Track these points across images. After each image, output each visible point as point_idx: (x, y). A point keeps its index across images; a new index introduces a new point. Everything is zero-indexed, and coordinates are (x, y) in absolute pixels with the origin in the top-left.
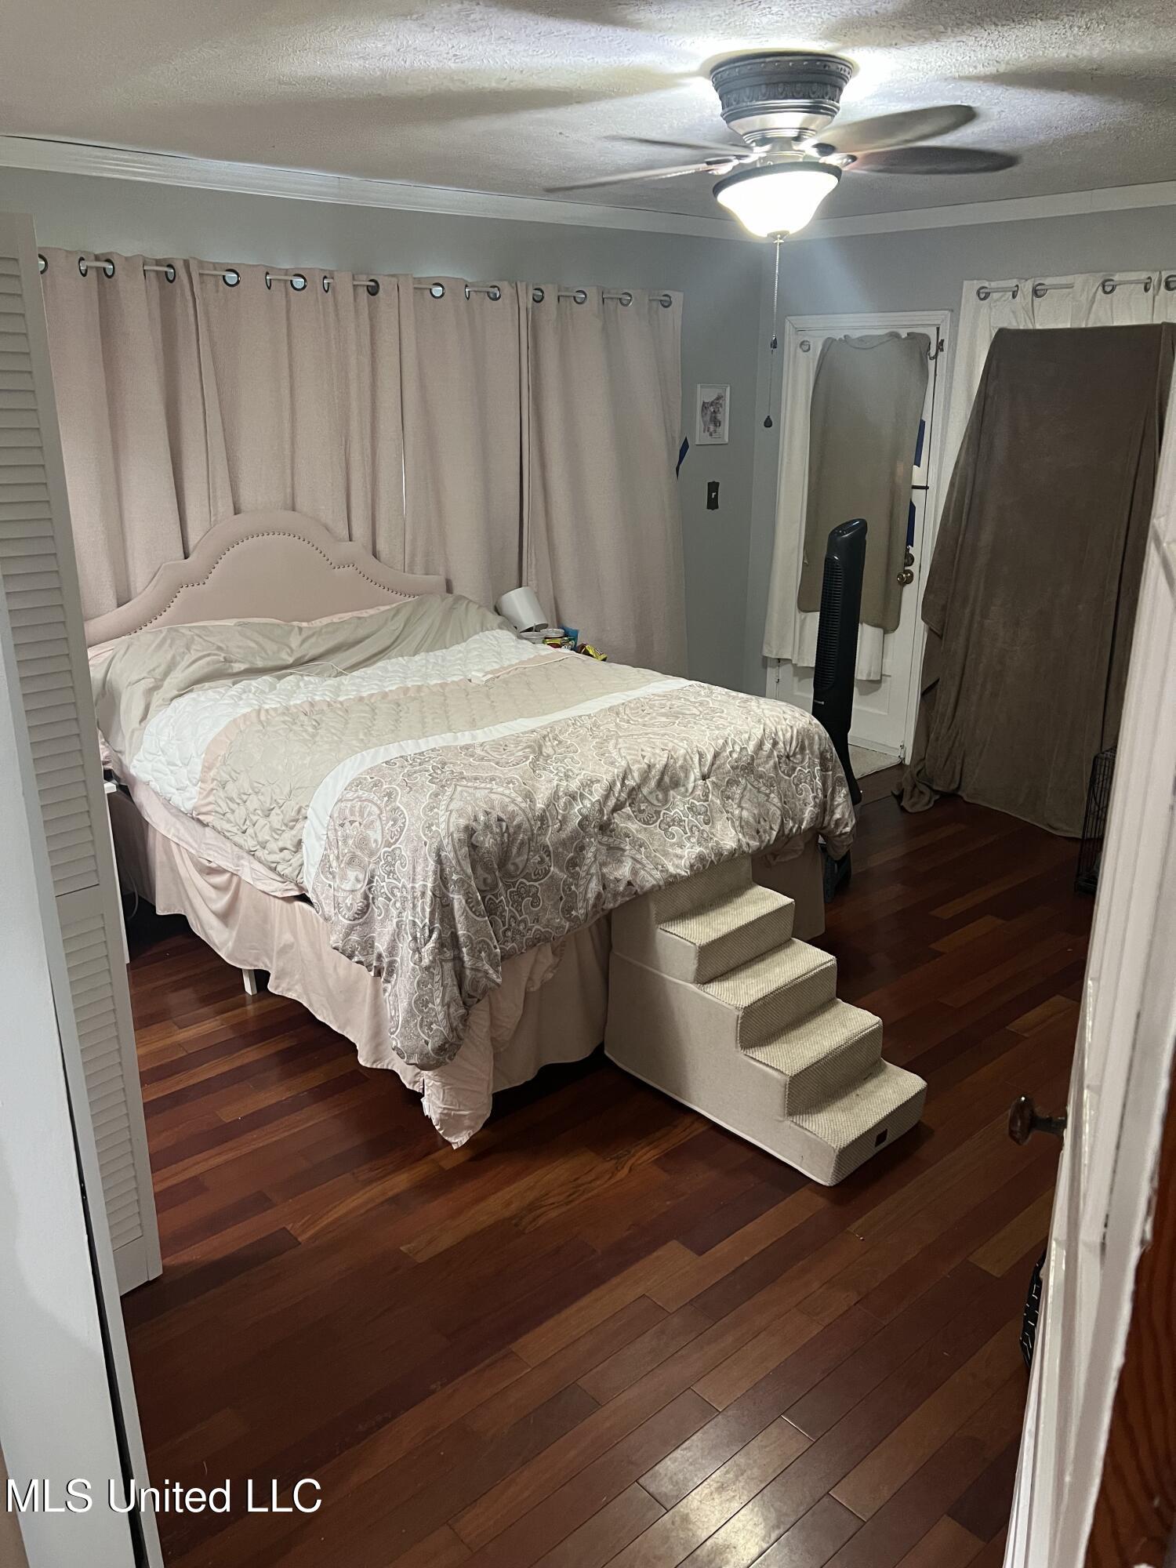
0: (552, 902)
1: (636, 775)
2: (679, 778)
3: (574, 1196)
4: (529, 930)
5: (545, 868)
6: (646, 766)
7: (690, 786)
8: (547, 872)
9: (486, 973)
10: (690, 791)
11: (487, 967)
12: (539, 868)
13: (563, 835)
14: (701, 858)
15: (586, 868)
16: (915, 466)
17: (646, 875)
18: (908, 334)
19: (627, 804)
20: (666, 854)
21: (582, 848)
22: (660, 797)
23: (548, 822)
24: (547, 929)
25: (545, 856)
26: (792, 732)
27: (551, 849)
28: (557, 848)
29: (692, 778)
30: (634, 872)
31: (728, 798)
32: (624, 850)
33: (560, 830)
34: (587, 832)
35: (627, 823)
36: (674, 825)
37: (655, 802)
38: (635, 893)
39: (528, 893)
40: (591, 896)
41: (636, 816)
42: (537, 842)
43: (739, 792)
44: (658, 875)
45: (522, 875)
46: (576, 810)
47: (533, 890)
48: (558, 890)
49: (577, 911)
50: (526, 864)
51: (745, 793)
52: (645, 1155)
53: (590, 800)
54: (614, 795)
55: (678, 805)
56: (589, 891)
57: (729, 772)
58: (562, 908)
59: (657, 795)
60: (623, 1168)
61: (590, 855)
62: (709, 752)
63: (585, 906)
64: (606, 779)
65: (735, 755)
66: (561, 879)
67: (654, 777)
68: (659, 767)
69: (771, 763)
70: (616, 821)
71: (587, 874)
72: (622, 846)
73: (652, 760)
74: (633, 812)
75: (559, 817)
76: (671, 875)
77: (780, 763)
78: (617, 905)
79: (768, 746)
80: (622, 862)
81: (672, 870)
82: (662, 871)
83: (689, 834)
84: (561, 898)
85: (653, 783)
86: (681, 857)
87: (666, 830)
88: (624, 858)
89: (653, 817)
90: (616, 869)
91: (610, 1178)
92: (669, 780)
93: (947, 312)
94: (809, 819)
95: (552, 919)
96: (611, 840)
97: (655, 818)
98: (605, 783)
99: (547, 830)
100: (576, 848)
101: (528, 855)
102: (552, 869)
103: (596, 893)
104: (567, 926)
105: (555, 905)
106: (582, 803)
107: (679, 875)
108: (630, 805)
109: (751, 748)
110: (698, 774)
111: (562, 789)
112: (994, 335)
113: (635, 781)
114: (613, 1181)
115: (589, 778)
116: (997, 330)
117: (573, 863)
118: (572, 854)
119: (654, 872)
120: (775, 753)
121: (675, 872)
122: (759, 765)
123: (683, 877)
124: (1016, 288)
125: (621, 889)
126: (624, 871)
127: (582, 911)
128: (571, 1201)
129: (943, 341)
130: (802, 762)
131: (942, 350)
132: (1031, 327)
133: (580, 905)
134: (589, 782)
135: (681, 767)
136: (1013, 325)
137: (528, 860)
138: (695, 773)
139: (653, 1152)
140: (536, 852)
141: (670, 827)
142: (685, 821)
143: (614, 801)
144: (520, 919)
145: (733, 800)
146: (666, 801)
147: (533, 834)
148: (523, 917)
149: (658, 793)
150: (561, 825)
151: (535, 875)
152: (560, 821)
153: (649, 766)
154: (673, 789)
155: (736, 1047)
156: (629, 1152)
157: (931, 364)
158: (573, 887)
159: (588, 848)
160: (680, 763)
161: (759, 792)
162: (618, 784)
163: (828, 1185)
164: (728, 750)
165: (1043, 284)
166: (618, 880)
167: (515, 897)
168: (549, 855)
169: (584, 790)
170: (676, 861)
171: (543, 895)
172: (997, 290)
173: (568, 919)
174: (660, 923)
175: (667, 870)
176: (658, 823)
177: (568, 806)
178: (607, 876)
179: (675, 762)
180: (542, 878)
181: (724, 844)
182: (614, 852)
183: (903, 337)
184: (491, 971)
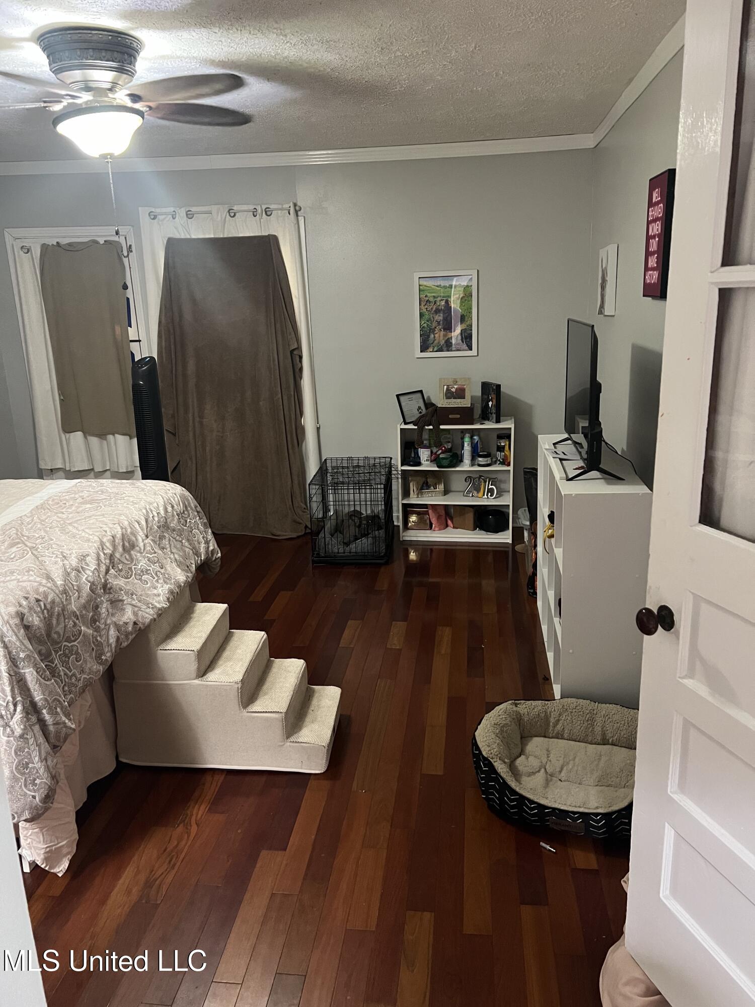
0: (88, 654)
1: (108, 544)
2: (133, 541)
3: (173, 861)
4: (79, 680)
5: (78, 629)
6: (111, 538)
7: (141, 545)
8: (80, 632)
9: (64, 723)
10: (142, 548)
11: (64, 718)
12: (74, 630)
13: (83, 601)
14: (171, 592)
15: (103, 621)
16: (129, 328)
17: (144, 614)
18: (105, 241)
19: (111, 568)
20: (148, 595)
21: (97, 607)
22: (127, 557)
23: (69, 594)
24: (90, 676)
25: (75, 620)
26: (177, 497)
27: (78, 613)
28: (81, 612)
29: (140, 540)
30: (135, 614)
31: (163, 548)
32: (122, 601)
33: (79, 597)
34: (97, 594)
35: (118, 582)
36: (144, 574)
37: (126, 562)
38: (139, 630)
39: (71, 651)
40: (112, 640)
41: (119, 574)
42: (68, 611)
43: (167, 543)
44: (152, 612)
45: (64, 640)
46: (84, 579)
47: (75, 648)
48: (90, 643)
49: (105, 656)
50: (65, 629)
51: (171, 542)
52: (199, 812)
53: (90, 570)
54: (102, 563)
55: (141, 560)
56: (110, 638)
57: (157, 531)
58: (95, 657)
59: (125, 556)
60: (191, 826)
61: (104, 610)
62: (141, 519)
63: (110, 650)
64: (92, 552)
65: (156, 519)
66: (90, 634)
67: (119, 544)
68: (119, 536)
69: (176, 520)
70: (110, 581)
71: (106, 625)
72: (120, 598)
73: (113, 533)
74: (116, 572)
75: (75, 588)
76: (160, 609)
77: (179, 519)
78: (129, 642)
79: (170, 509)
80: (124, 610)
81: (158, 606)
82: (152, 608)
83: (156, 578)
84: (93, 649)
85: (120, 549)
86: (159, 595)
87: (140, 579)
88: (124, 606)
89: (129, 573)
90: (123, 615)
91: (188, 837)
92: (129, 545)
93: (130, 227)
94: (205, 552)
95: (91, 667)
96: (111, 596)
97: (130, 572)
98: (94, 556)
99: (70, 600)
100: (92, 608)
101: (65, 622)
102: (82, 628)
103: (116, 637)
104: (102, 669)
105: (90, 656)
106: (86, 574)
107: (163, 607)
108: (113, 568)
109: (162, 512)
110: (143, 536)
111: (68, 567)
112: (165, 242)
113: (110, 550)
114: (191, 838)
115: (81, 554)
116: (167, 239)
117: (94, 621)
118: (91, 614)
119: (148, 610)
120: (175, 513)
121: (161, 607)
122: (170, 523)
123: (166, 608)
124: (175, 213)
125: (130, 629)
126: (128, 615)
127: (109, 654)
128: (174, 865)
129: (130, 246)
130: (189, 516)
131: (132, 251)
132: (189, 237)
133: (106, 650)
134: (82, 558)
135: (132, 533)
136: (177, 236)
137: (65, 626)
138: (141, 535)
139: (203, 807)
140: (69, 618)
141: (142, 576)
142: (150, 569)
143: (104, 567)
144: (70, 674)
145: (166, 549)
146: (132, 560)
147: (64, 606)
148: (73, 672)
149: (126, 555)
150: (79, 593)
151: (73, 637)
152: (77, 591)
153: (113, 537)
154: (132, 549)
155: (240, 710)
156: (187, 815)
157: (125, 260)
158: (98, 638)
159: (101, 606)
160: (129, 530)
161: (176, 541)
162: (102, 554)
163: (323, 772)
164: (151, 516)
165: (191, 211)
166: (126, 624)
167: (63, 658)
168: (78, 619)
169: (82, 564)
170: (157, 599)
171: (82, 651)
172: (161, 214)
173: (100, 664)
174: (158, 645)
175: (156, 607)
176: (133, 576)
177: (78, 578)
178: (118, 623)
179: (126, 531)
180: (79, 637)
181: (179, 579)
182: (116, 603)
183: (101, 243)
184: (67, 721)
